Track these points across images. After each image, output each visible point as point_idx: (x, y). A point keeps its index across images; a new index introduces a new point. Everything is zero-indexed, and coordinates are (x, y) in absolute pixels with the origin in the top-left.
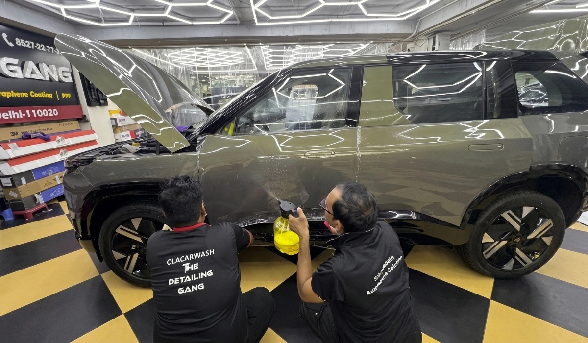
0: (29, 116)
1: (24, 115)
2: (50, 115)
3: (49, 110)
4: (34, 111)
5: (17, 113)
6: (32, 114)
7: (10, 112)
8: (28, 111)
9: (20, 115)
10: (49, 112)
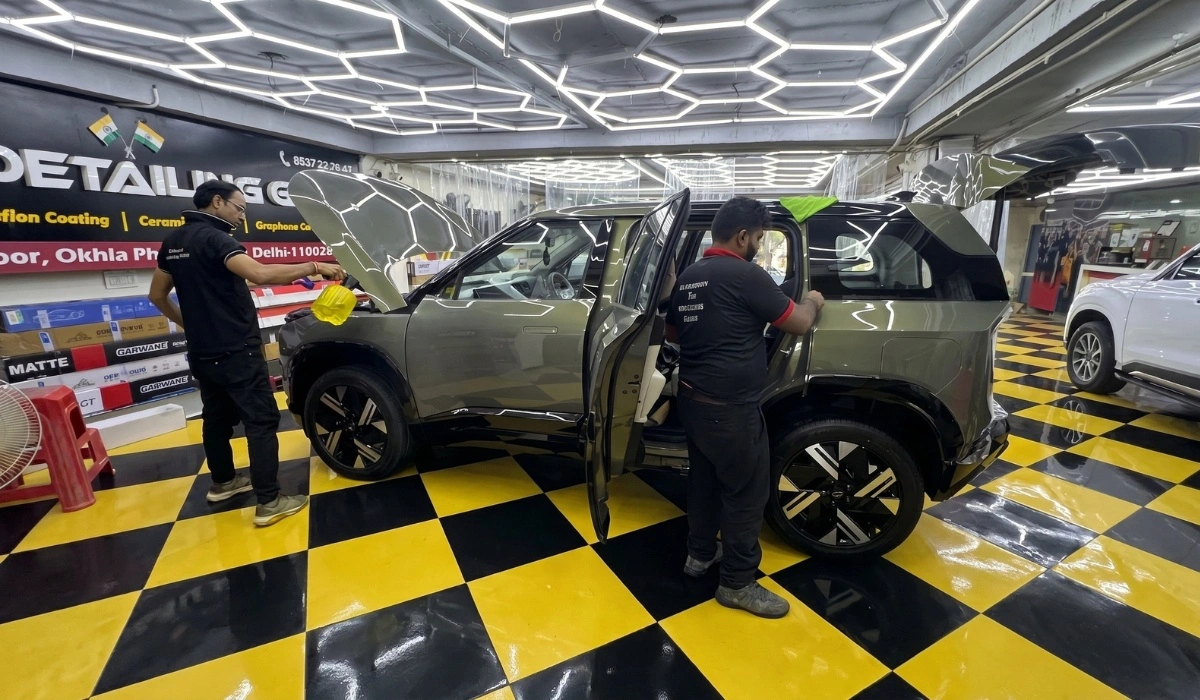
9: (284, 253)
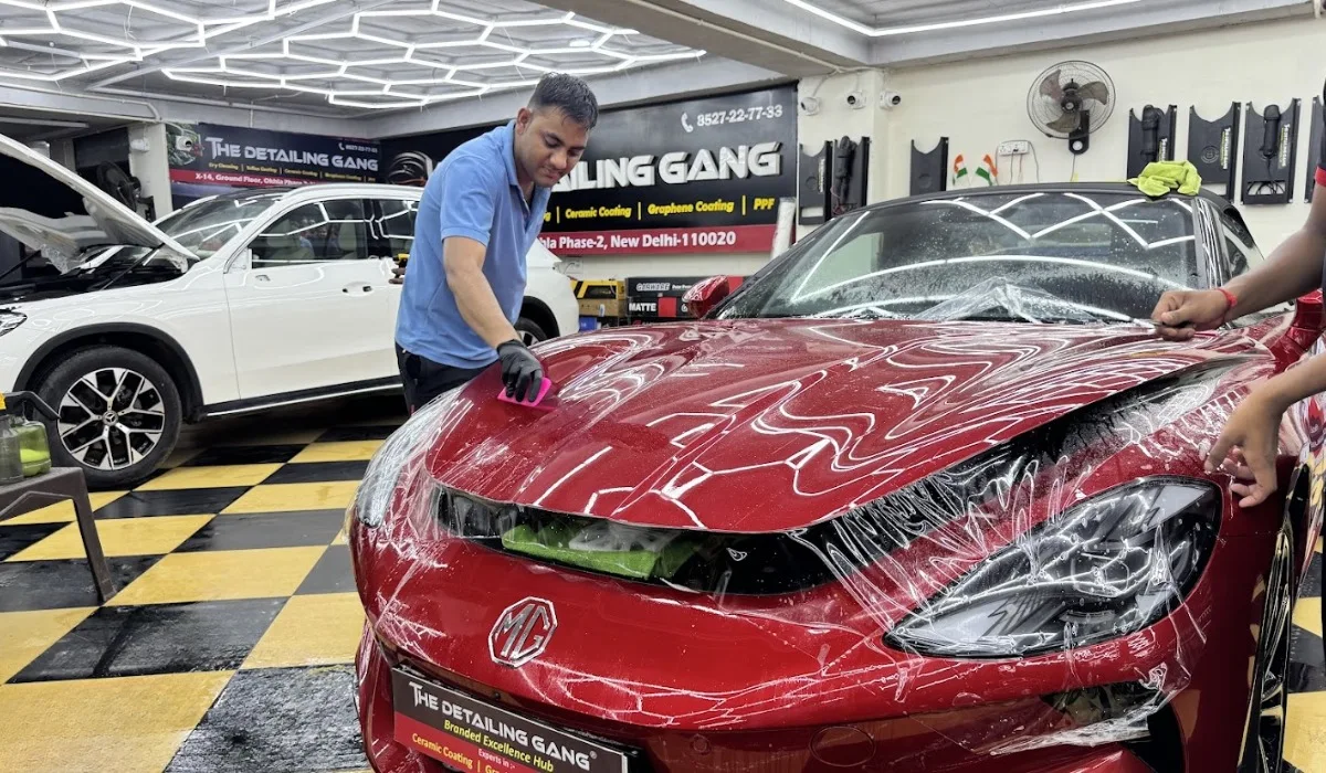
0: (686, 244)
1: (679, 241)
2: (721, 242)
3: (720, 234)
4: (694, 236)
5: (670, 238)
6: (690, 240)
7: (662, 236)
8: (685, 236)
10: (719, 237)
